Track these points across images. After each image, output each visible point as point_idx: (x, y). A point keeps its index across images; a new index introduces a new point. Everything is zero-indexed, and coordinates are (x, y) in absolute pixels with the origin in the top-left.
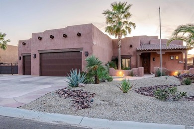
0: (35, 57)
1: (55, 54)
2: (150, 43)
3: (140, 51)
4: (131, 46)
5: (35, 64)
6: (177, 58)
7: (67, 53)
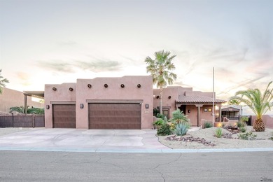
0: (82, 107)
1: (108, 105)
2: (185, 95)
3: (180, 103)
4: (170, 97)
5: (82, 116)
6: (210, 110)
7: (123, 105)
